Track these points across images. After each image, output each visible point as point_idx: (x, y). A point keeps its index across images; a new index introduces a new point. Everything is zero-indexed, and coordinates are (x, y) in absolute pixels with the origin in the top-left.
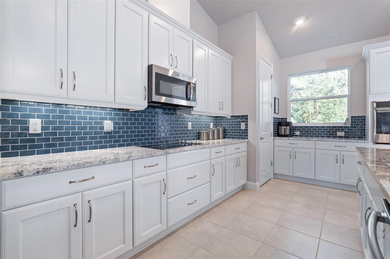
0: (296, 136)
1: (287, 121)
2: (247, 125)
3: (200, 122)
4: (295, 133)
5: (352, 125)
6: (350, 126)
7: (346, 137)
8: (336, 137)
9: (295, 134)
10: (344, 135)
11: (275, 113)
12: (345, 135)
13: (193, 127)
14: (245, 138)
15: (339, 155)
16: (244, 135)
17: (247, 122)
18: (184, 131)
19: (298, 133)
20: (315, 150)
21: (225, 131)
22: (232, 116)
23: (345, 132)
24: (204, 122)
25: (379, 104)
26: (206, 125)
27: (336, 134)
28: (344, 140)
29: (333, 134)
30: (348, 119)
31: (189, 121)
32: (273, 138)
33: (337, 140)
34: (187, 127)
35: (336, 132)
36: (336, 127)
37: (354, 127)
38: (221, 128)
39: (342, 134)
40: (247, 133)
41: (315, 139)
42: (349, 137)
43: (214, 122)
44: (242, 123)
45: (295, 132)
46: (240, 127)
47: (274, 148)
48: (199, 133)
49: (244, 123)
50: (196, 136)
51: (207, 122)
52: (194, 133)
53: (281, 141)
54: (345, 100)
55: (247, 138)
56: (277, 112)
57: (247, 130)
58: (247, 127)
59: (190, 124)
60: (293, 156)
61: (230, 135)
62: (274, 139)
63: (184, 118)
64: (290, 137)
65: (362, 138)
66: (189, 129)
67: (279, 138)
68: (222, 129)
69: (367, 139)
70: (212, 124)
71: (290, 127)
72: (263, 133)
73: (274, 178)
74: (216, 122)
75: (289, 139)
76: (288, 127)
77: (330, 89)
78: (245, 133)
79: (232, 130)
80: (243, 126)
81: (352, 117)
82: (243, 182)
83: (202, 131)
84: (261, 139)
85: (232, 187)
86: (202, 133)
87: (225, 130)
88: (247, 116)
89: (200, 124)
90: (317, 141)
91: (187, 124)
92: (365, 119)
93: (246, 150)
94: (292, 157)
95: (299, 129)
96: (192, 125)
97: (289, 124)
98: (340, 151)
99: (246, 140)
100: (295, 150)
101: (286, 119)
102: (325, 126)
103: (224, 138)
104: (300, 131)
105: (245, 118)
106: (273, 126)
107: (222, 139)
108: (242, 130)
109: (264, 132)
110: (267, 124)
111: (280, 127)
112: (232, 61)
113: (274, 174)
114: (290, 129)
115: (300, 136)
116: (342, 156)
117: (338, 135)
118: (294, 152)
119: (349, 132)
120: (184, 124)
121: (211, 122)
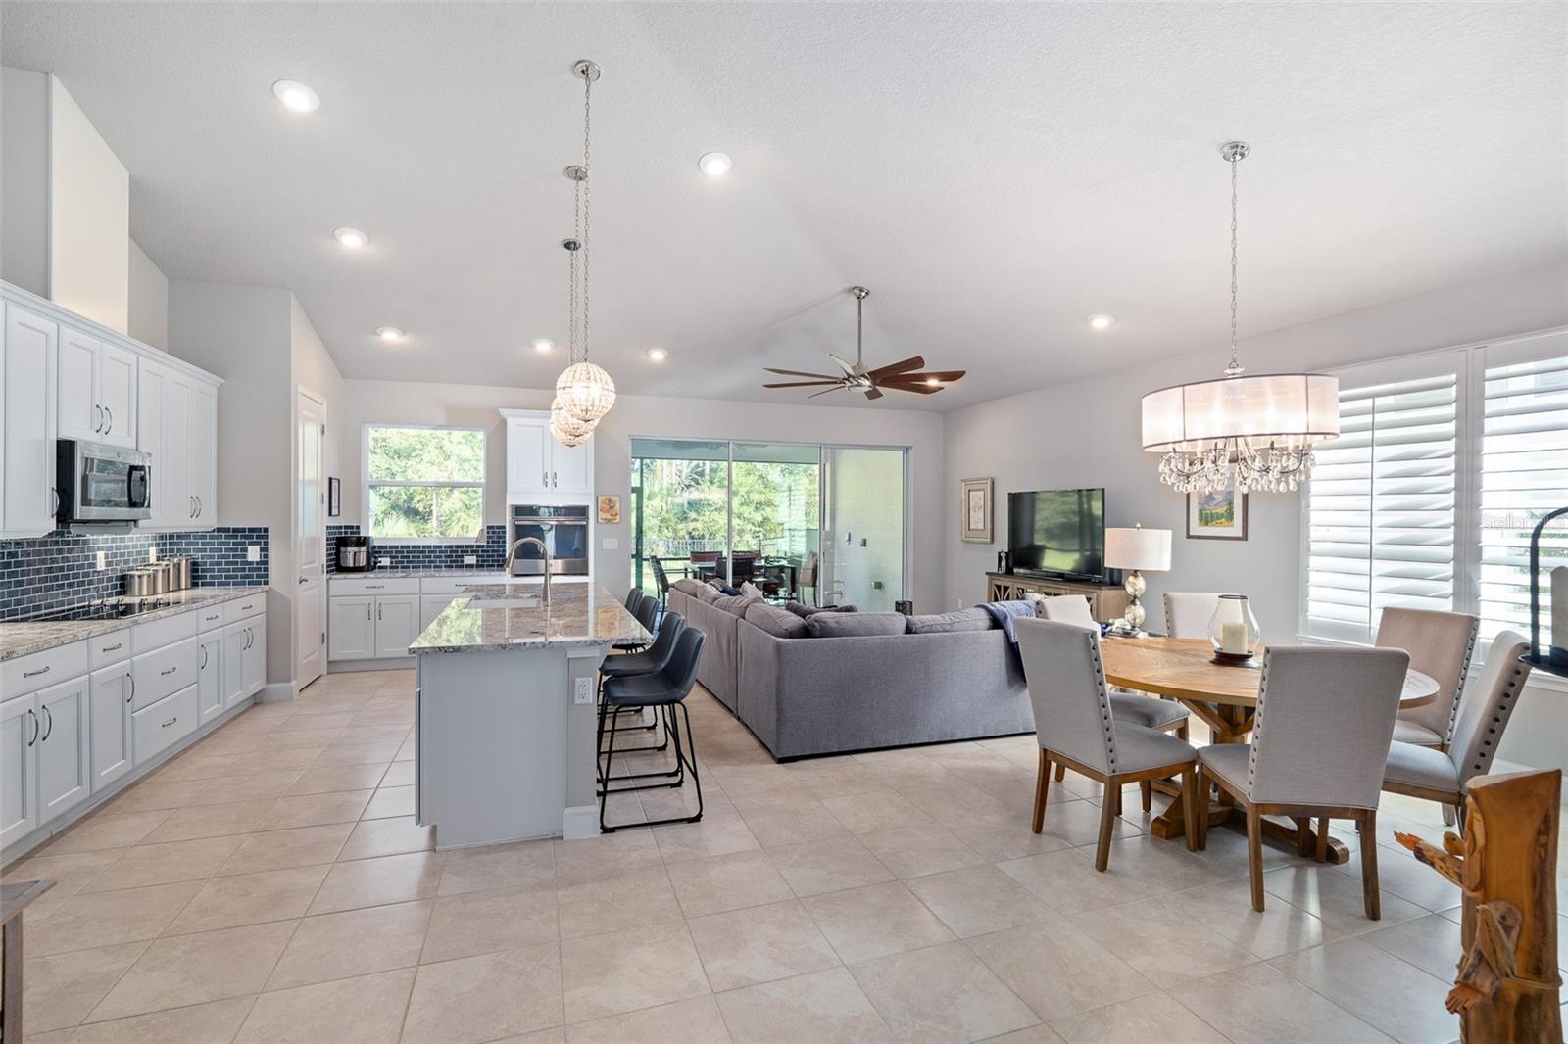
0: (380, 568)
1: (360, 534)
2: (264, 550)
3: (126, 547)
4: (380, 562)
5: (488, 542)
6: (485, 544)
7: (479, 566)
8: (462, 567)
9: (379, 564)
10: (475, 562)
11: (330, 514)
12: (478, 561)
13: (108, 564)
14: (259, 583)
16: (258, 575)
17: (266, 543)
18: (87, 575)
19: (386, 561)
20: (421, 597)
21: (194, 567)
22: (219, 530)
23: (478, 557)
24: (135, 546)
25: (520, 511)
26: (139, 553)
27: (462, 562)
28: (475, 572)
29: (457, 561)
30: (482, 530)
31: (99, 549)
32: (325, 576)
33: (464, 572)
34: (93, 565)
35: (462, 557)
36: (461, 547)
37: (490, 547)
38: (184, 561)
39: (473, 560)
40: (266, 569)
41: (422, 572)
42: (483, 566)
43: (157, 545)
44: (250, 548)
45: (380, 559)
46: (245, 557)
47: (328, 600)
48: (123, 578)
49: (258, 547)
50: (115, 586)
51: (142, 546)
52: (110, 579)
53: (344, 583)
54: (480, 490)
55: (266, 583)
56: (335, 511)
57: (266, 563)
58: (266, 556)
59: (101, 555)
60: (375, 614)
61: (211, 577)
62: (328, 580)
63: (85, 542)
64: (368, 571)
65: (499, 566)
66: (99, 569)
67: (341, 576)
68: (187, 561)
69: (504, 567)
70: (153, 550)
71: (368, 549)
72: (304, 567)
73: (328, 673)
74: (164, 544)
75: (365, 577)
76: (363, 549)
78: (259, 569)
79: (219, 564)
80: (253, 554)
81: (488, 527)
82: (256, 686)
83: (138, 573)
84: (301, 582)
85: (237, 696)
86: (137, 578)
87: (195, 564)
88: (266, 530)
89: (122, 555)
90: (425, 577)
91: (95, 557)
92: (502, 533)
93: (264, 610)
94: (372, 615)
95: (388, 552)
96: (106, 557)
97: (362, 542)
99: (266, 587)
100: (380, 600)
101: (358, 527)
102: (443, 544)
103: (195, 585)
104: (391, 557)
105: (259, 535)
106: (325, 547)
107: (186, 589)
108: (251, 563)
109: (306, 564)
110: (312, 542)
111: (342, 549)
112: (218, 388)
113: (329, 662)
114: (368, 553)
115: (391, 567)
117: (465, 562)
118: (378, 604)
119: (483, 556)
120: (87, 558)
121: (150, 545)
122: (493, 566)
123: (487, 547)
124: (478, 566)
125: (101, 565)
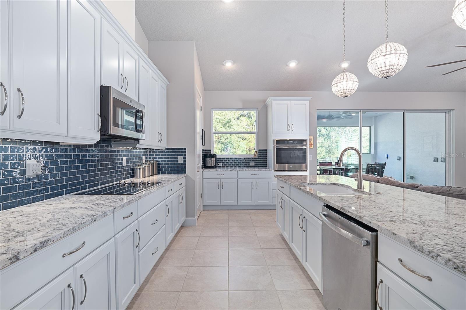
1: (211, 153)
2: (185, 158)
3: (134, 156)
4: (218, 164)
5: (259, 156)
6: (258, 157)
8: (249, 167)
9: (218, 166)
10: (254, 165)
11: (203, 145)
13: (127, 163)
14: (183, 173)
15: (254, 182)
16: (181, 169)
17: (185, 155)
18: (119, 168)
19: (220, 164)
20: (238, 179)
22: (167, 149)
23: (255, 163)
24: (137, 155)
25: (278, 142)
26: (139, 158)
27: (249, 165)
28: (253, 169)
29: (247, 165)
30: (256, 152)
31: (124, 156)
32: (202, 170)
33: (250, 169)
34: (121, 163)
35: (249, 163)
36: (249, 158)
38: (155, 163)
39: (252, 164)
40: (185, 167)
41: (237, 169)
42: (257, 167)
43: (145, 155)
44: (179, 157)
46: (177, 161)
47: (203, 180)
48: (133, 169)
49: (182, 157)
50: (130, 173)
51: (140, 155)
52: (128, 170)
53: (210, 173)
54: (254, 135)
55: (185, 173)
57: (185, 164)
58: (185, 161)
59: (124, 158)
60: (220, 186)
61: (165, 170)
62: (203, 172)
63: (119, 152)
64: (216, 168)
65: (265, 167)
66: (124, 165)
67: (208, 170)
68: (156, 163)
69: (268, 167)
70: (144, 157)
71: (215, 159)
73: (203, 210)
74: (148, 155)
75: (217, 171)
76: (213, 159)
77: (228, 120)
78: (182, 167)
79: (168, 164)
80: (180, 160)
81: (259, 150)
82: (183, 219)
83: (138, 167)
84: (197, 172)
86: (138, 169)
87: (159, 164)
88: (185, 149)
89: (133, 159)
90: (239, 171)
91: (122, 159)
92: (266, 152)
93: (185, 184)
94: (219, 188)
95: (221, 161)
96: (127, 159)
97: (214, 156)
98: (255, 178)
99: (186, 174)
100: (222, 180)
101: (210, 150)
102: (242, 157)
103: (159, 173)
104: (223, 163)
105: (182, 151)
106: (202, 158)
107: (156, 175)
108: (180, 164)
109: (198, 164)
110: (199, 155)
111: (206, 159)
112: (167, 86)
113: (203, 206)
114: (215, 161)
115: (222, 167)
116: (256, 182)
117: (250, 165)
118: (221, 182)
119: (257, 163)
120: (119, 159)
121: (143, 155)
122: (261, 167)
123: (259, 158)
124: (255, 167)
125: (125, 164)
